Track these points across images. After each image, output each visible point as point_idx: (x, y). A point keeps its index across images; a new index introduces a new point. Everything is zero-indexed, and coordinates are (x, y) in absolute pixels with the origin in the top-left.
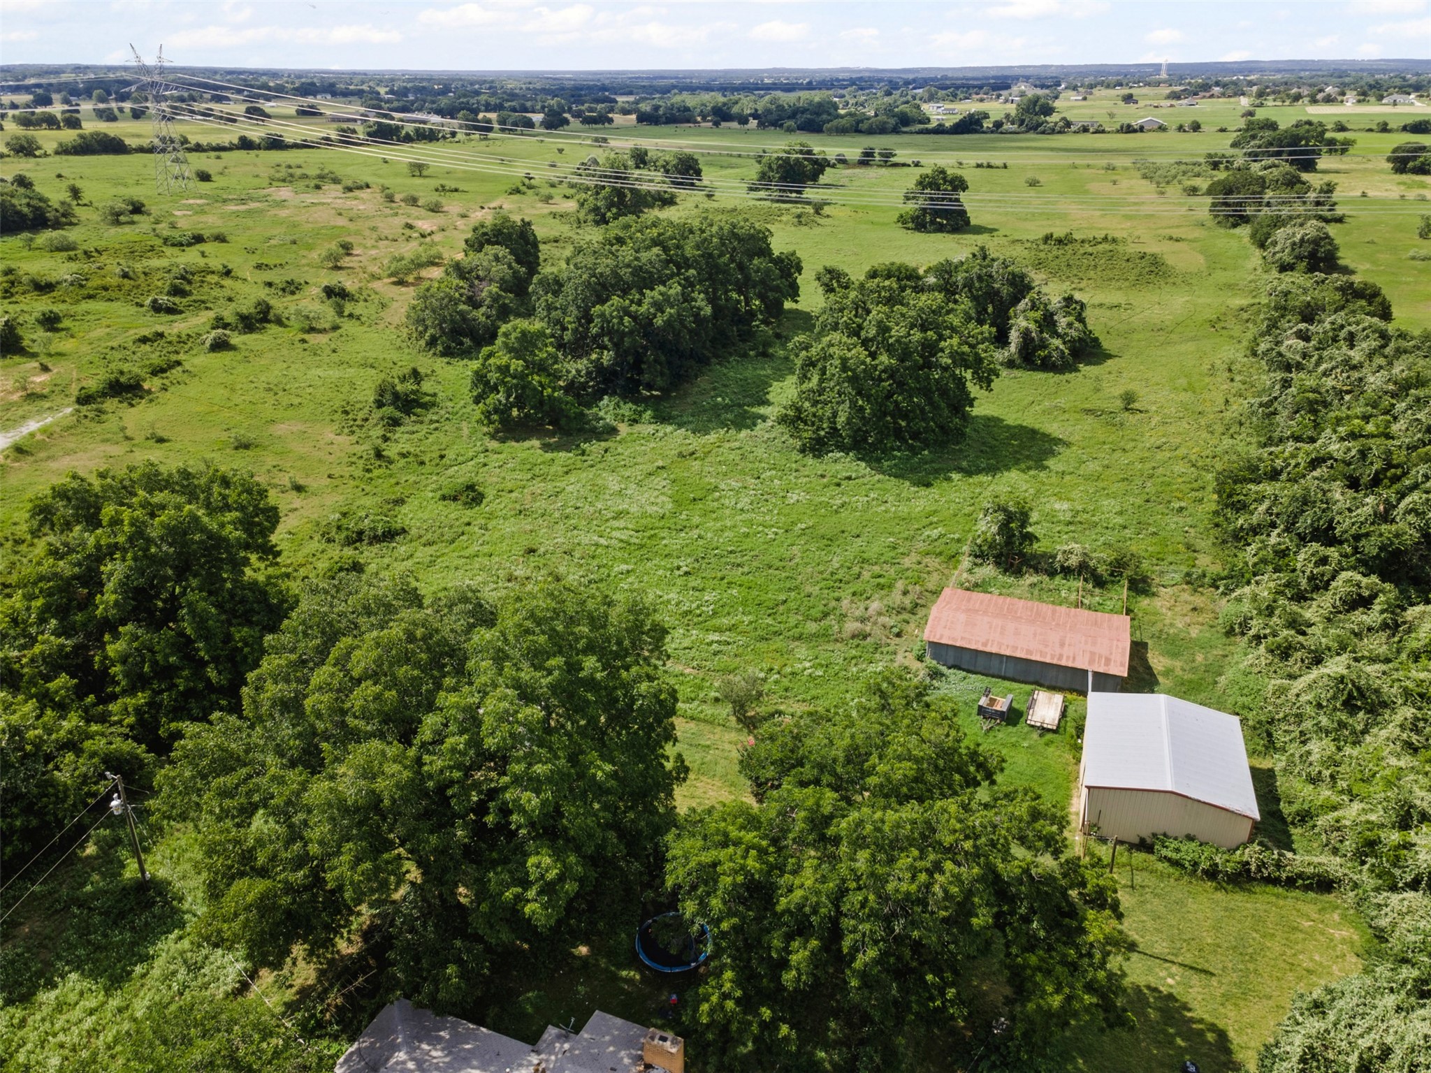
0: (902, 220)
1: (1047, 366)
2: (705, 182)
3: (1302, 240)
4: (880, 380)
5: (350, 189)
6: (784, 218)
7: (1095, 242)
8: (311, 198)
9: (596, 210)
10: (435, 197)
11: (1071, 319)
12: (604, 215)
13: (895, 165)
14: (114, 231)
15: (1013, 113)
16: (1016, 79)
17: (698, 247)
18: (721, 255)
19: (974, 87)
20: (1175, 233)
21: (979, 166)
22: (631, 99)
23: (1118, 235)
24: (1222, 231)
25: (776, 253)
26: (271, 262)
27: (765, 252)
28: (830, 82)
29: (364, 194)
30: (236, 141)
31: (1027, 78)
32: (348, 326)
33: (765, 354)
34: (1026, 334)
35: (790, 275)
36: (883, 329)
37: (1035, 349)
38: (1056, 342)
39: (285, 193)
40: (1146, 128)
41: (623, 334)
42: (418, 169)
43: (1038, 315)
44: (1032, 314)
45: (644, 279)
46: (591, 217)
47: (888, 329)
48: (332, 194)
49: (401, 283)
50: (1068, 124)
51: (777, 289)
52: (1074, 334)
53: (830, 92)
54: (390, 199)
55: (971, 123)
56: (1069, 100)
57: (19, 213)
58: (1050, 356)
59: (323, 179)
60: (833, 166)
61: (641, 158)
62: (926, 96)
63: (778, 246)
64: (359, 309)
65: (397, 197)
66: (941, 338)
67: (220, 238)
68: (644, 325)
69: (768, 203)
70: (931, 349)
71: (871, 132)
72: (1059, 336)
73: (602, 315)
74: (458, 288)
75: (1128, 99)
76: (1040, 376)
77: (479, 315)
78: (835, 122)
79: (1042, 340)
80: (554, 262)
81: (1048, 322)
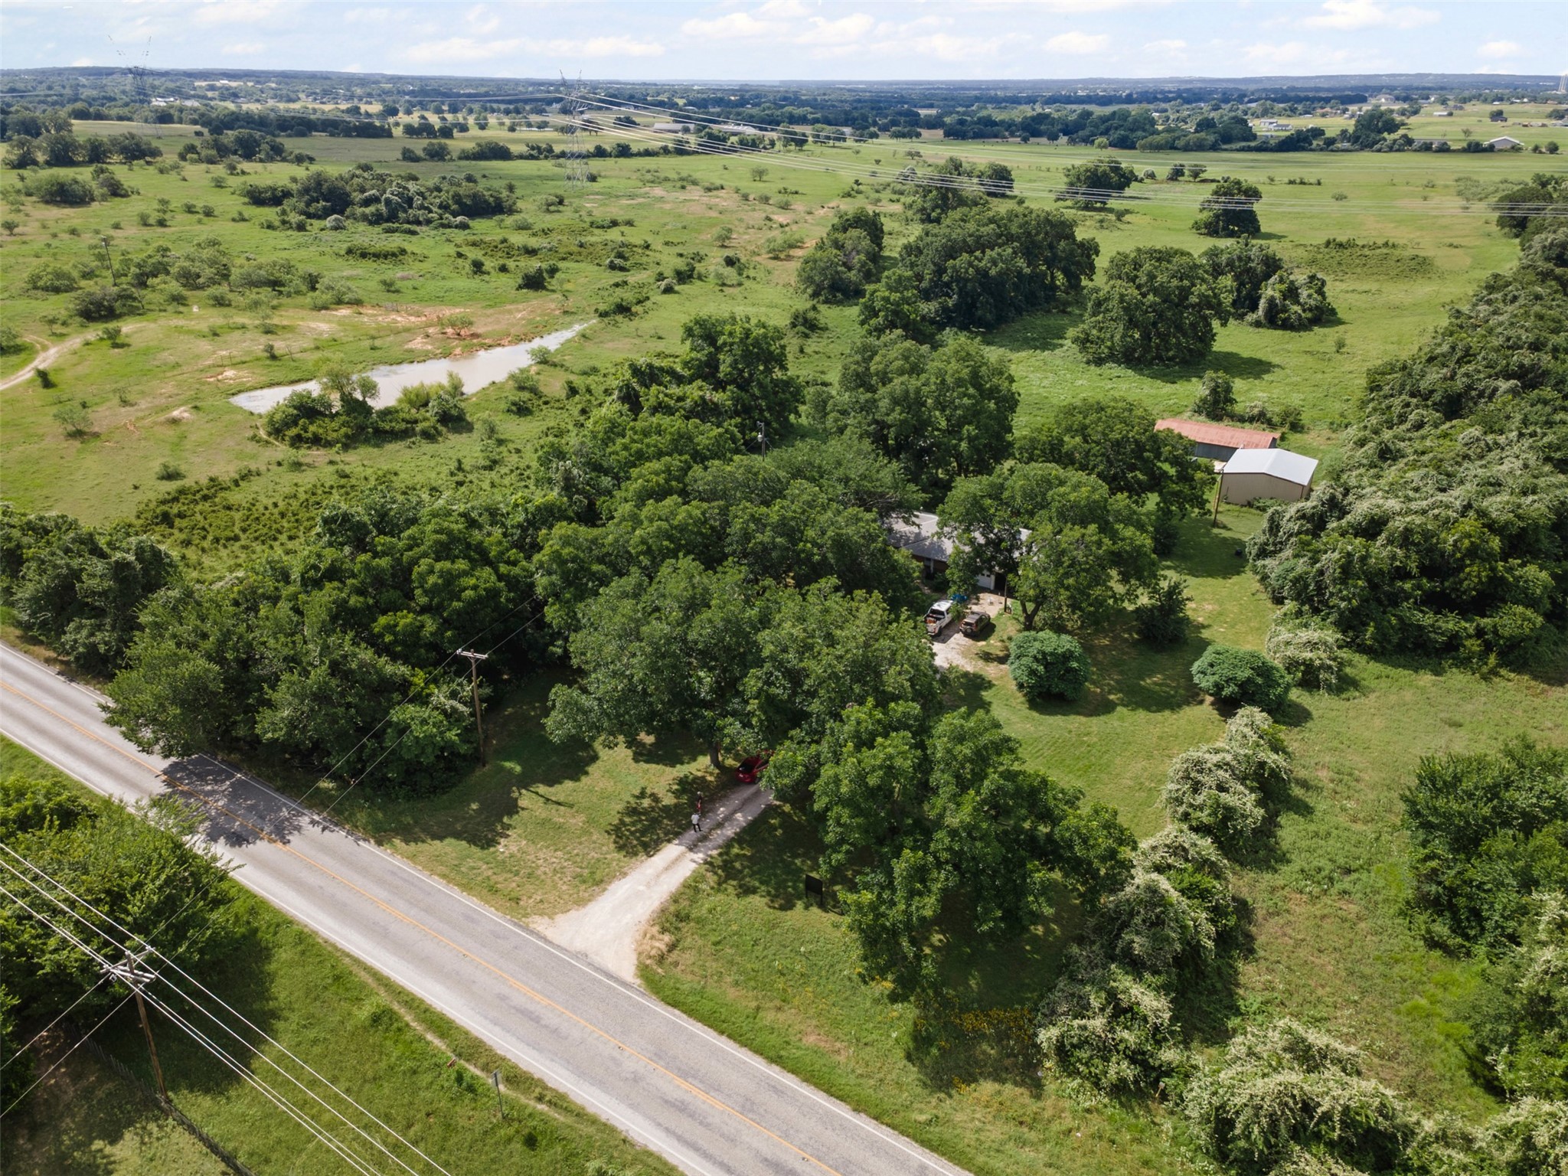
0: (1196, 226)
1: (1287, 326)
2: (1016, 192)
3: (1552, 244)
4: (1147, 312)
5: (709, 190)
6: (1088, 223)
7: (1374, 247)
8: (682, 196)
9: (923, 210)
10: (783, 198)
11: (1311, 291)
12: (929, 215)
13: (1204, 181)
14: (548, 217)
15: (1351, 130)
16: (1377, 90)
17: (1020, 227)
18: (1037, 234)
19: (1320, 99)
20: (1455, 242)
21: (1291, 182)
22: (933, 112)
23: (1401, 242)
24: (1504, 240)
25: (1079, 238)
26: (675, 241)
27: (1071, 237)
28: (1152, 95)
29: (722, 193)
30: (592, 150)
31: (1390, 89)
32: (747, 283)
33: (1064, 312)
34: (1271, 301)
35: (1089, 256)
36: (1152, 277)
37: (1278, 313)
38: (1296, 308)
39: (658, 191)
40: (1497, 147)
41: (967, 280)
42: (759, 174)
43: (1283, 287)
44: (1277, 286)
45: (983, 244)
46: (919, 216)
47: (1155, 277)
48: (695, 193)
49: (776, 258)
50: (1409, 141)
51: (1078, 263)
52: (1313, 303)
53: (1151, 106)
54: (746, 198)
55: (1299, 140)
56: (1431, 115)
57: (486, 201)
58: (1289, 318)
59: (686, 182)
60: (1141, 181)
61: (956, 166)
62: (1259, 112)
63: (1081, 234)
64: (752, 273)
65: (751, 197)
66: (1194, 285)
67: (630, 223)
68: (983, 273)
69: (1074, 211)
70: (1185, 293)
71: (1187, 149)
72: (1299, 303)
73: (954, 267)
74: (836, 256)
75: (1498, 116)
76: (1279, 332)
77: (853, 276)
78: (1150, 138)
79: (1284, 306)
80: (893, 247)
81: (1292, 293)
